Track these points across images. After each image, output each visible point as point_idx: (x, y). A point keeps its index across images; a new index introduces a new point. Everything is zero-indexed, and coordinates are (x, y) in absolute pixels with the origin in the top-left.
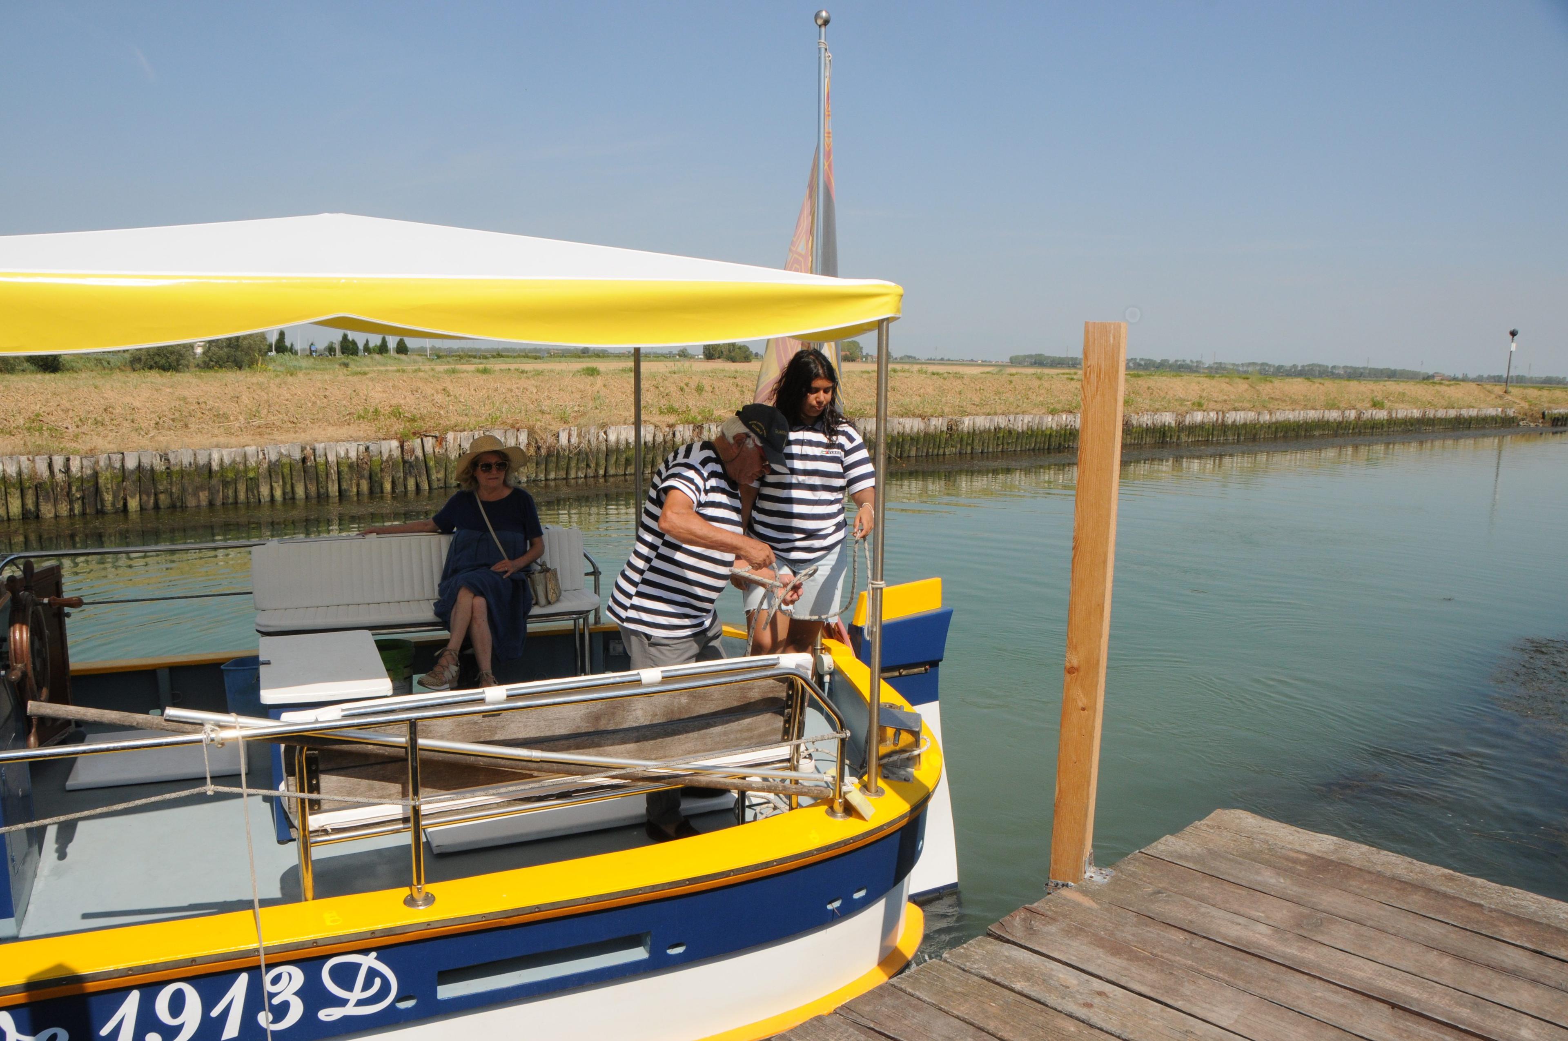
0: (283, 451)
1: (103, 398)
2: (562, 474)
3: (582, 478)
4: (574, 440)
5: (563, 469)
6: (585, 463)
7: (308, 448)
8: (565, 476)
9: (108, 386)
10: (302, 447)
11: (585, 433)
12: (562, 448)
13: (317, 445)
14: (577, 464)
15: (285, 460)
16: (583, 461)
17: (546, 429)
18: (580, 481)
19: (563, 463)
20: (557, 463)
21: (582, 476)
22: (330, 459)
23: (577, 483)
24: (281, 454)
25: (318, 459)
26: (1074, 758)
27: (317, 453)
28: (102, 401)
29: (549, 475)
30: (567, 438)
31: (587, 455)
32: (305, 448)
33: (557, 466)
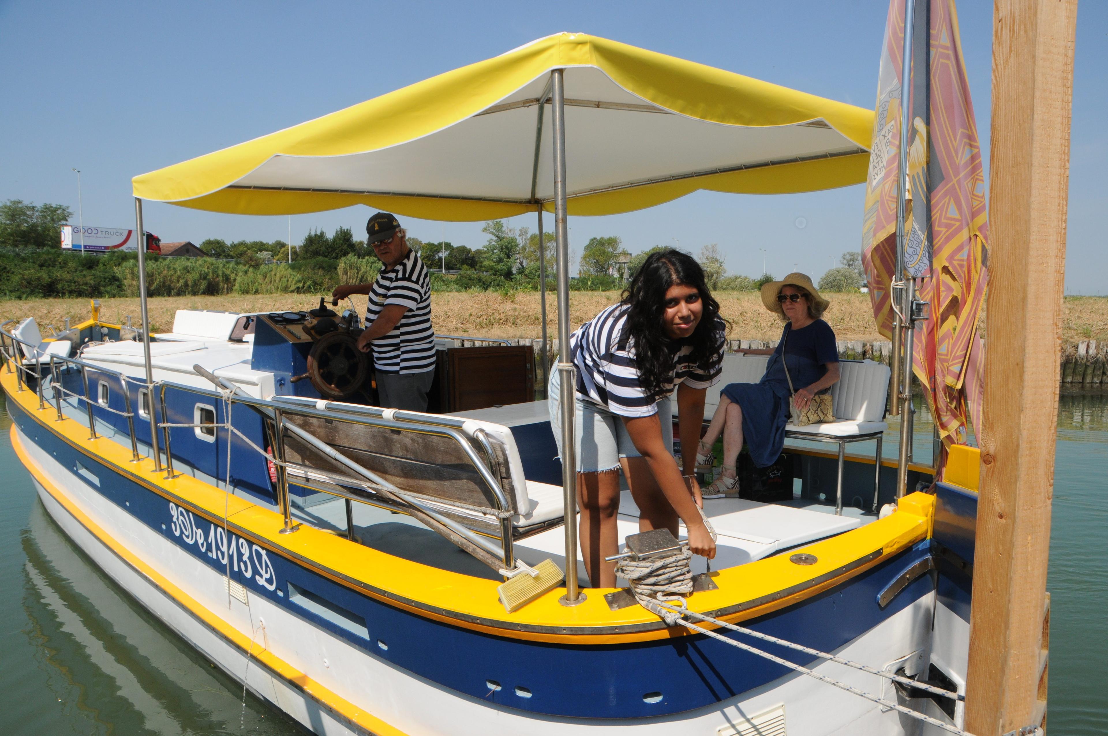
0: (849, 345)
1: (741, 306)
2: (1079, 379)
3: (1097, 383)
4: (1092, 351)
5: (1080, 375)
6: (1101, 371)
7: (868, 345)
8: (1081, 381)
9: (746, 298)
10: (863, 344)
11: (1103, 346)
12: (1080, 357)
13: (875, 343)
14: (1094, 371)
15: (850, 352)
16: (1099, 369)
17: (1067, 341)
18: (1095, 386)
19: (1081, 370)
20: (1075, 369)
21: (1098, 381)
22: (883, 353)
23: (1092, 386)
24: (848, 348)
25: (875, 353)
26: (990, 585)
27: (875, 349)
28: (740, 308)
29: (1066, 379)
30: (1085, 349)
31: (1103, 364)
32: (866, 345)
33: (1074, 372)
